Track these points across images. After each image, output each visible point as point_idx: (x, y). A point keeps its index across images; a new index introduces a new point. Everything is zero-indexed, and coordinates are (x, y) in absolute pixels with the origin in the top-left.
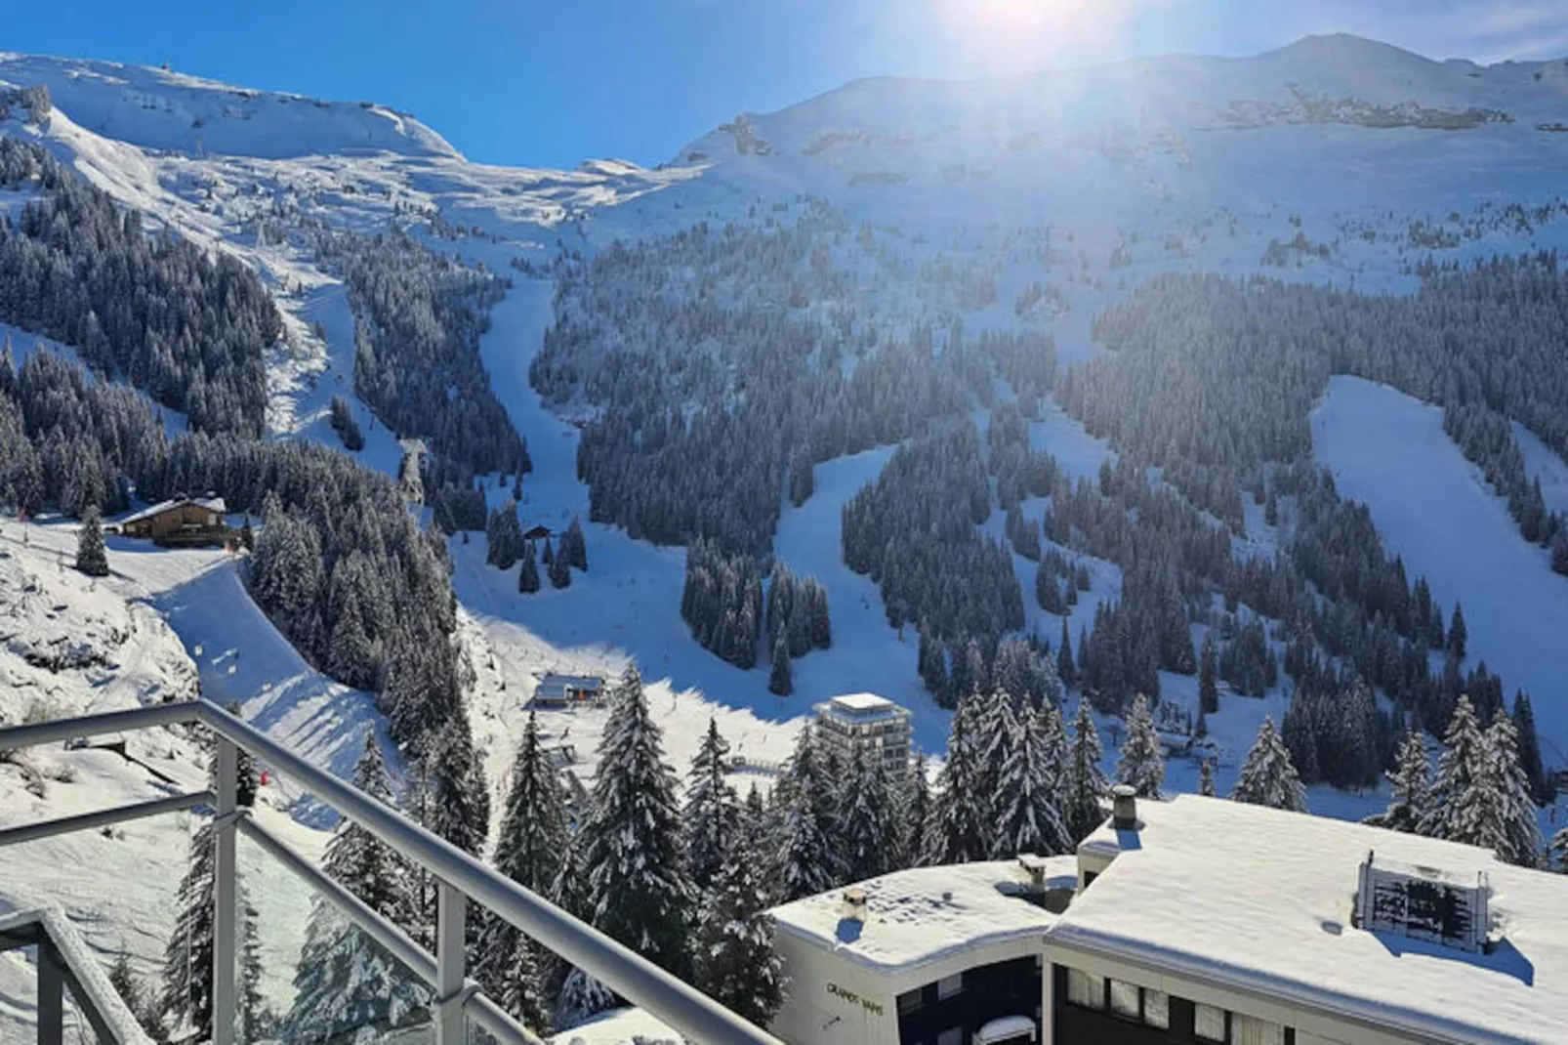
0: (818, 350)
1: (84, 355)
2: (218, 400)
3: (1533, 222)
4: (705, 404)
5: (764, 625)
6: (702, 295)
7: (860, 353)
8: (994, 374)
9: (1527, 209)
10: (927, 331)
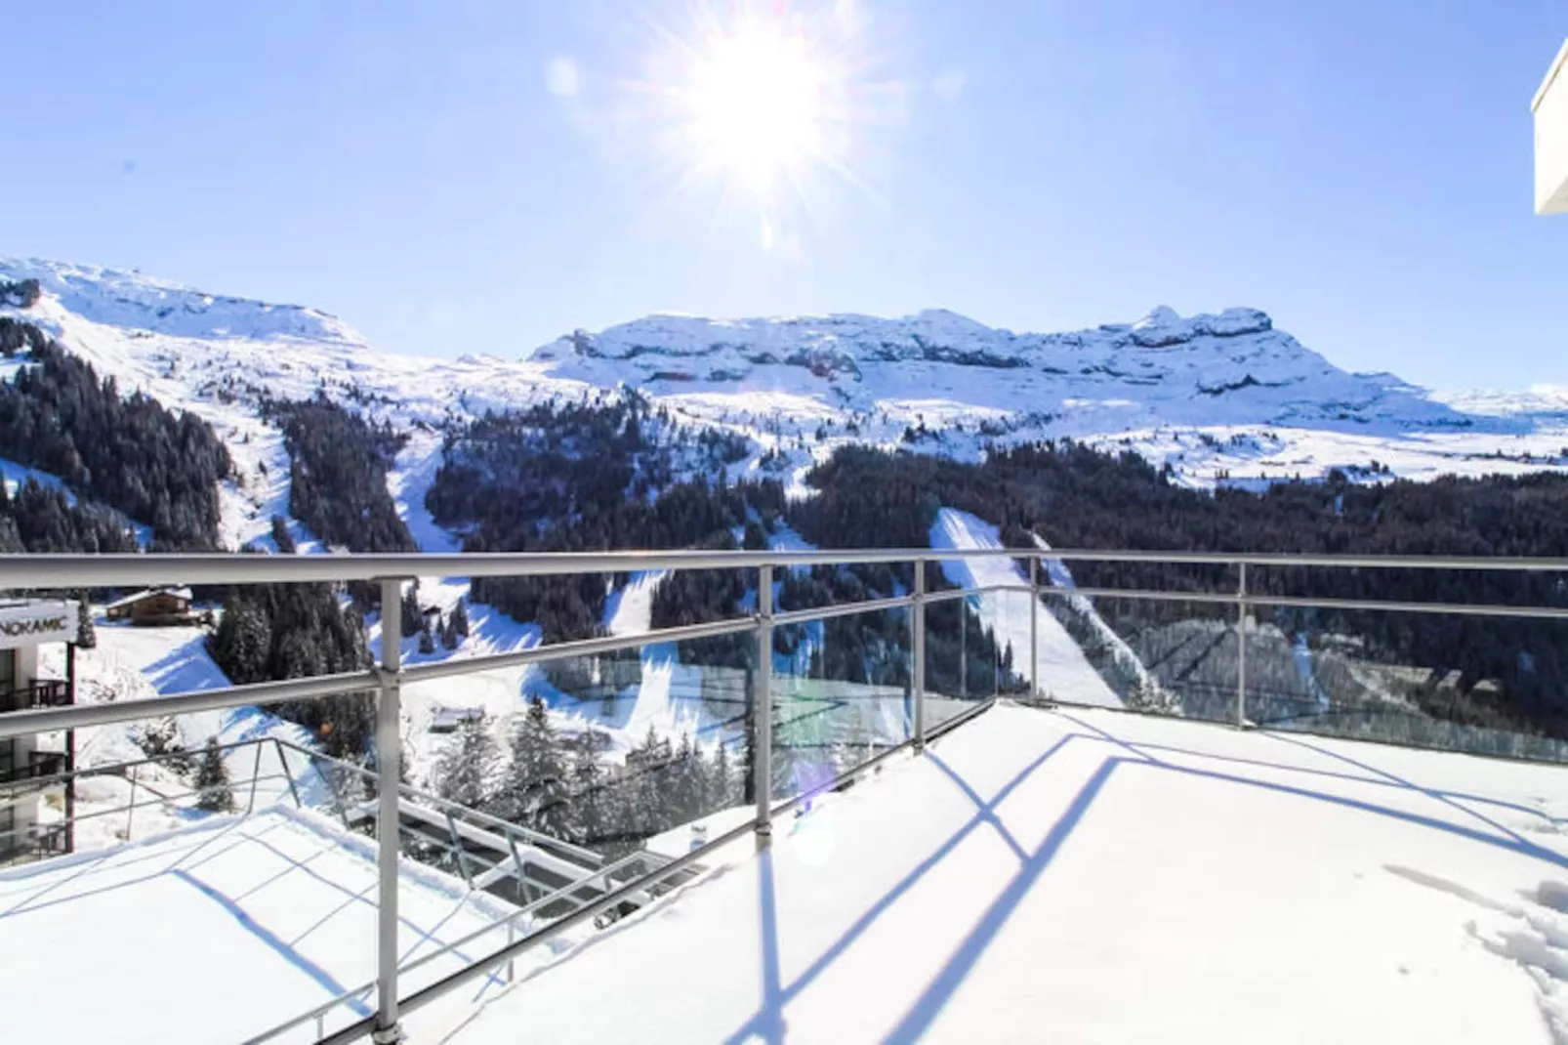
0: (632, 485)
1: (68, 482)
2: (180, 517)
6: (551, 448)
7: (660, 489)
8: (746, 504)
9: (1039, 415)
10: (704, 475)
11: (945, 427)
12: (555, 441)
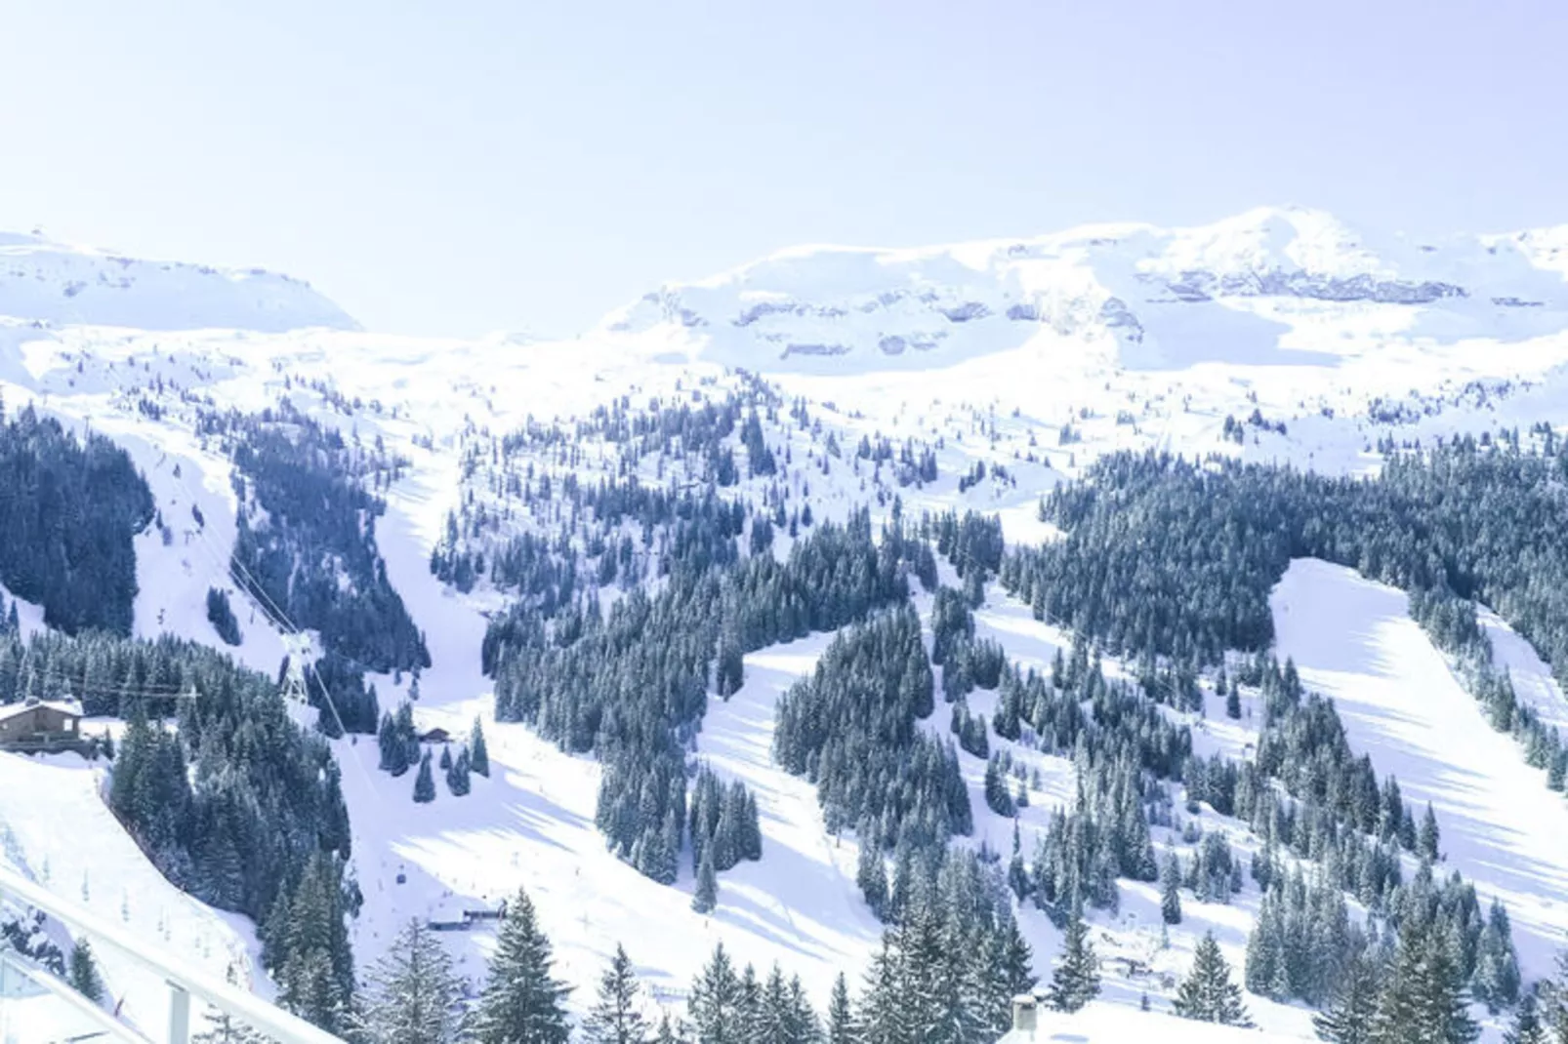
0: (748, 529)
3: (1493, 398)
4: (625, 590)
5: (687, 832)
6: (623, 473)
7: (794, 533)
8: (937, 556)
9: (1487, 385)
10: (866, 511)
11: (1302, 414)
12: (629, 461)
